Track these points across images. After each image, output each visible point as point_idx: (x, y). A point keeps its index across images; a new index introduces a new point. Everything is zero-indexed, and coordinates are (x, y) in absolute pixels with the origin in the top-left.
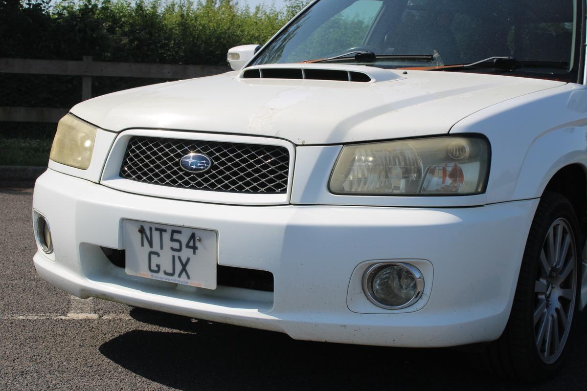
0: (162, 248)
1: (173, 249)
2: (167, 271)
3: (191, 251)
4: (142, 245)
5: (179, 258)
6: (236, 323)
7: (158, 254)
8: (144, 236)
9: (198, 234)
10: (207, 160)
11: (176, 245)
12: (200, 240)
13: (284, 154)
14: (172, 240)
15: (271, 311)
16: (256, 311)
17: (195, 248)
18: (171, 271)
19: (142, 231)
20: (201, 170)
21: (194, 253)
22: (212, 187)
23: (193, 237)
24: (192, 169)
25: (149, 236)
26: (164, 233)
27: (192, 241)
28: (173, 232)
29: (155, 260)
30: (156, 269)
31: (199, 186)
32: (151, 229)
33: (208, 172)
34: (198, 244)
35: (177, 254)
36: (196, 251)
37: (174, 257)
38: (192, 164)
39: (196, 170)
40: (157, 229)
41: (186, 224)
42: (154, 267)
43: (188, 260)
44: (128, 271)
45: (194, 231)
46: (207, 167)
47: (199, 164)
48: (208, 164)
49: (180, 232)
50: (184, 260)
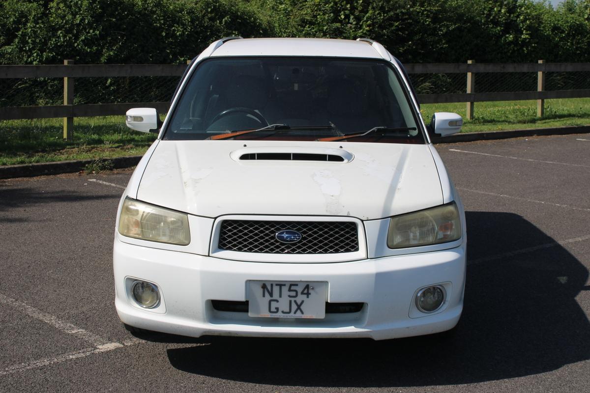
0: (280, 296)
1: (290, 296)
2: (285, 311)
3: (306, 296)
4: (264, 296)
5: (295, 302)
6: (338, 337)
7: (277, 301)
8: (266, 291)
9: (311, 285)
10: (299, 234)
11: (293, 294)
12: (313, 289)
13: (353, 226)
14: (290, 290)
15: (364, 325)
16: (353, 327)
17: (308, 294)
18: (288, 310)
19: (264, 287)
20: (295, 241)
21: (308, 297)
22: (304, 252)
23: (307, 287)
24: (288, 241)
25: (270, 290)
26: (283, 287)
27: (306, 290)
28: (291, 285)
29: (274, 305)
30: (276, 310)
31: (293, 252)
32: (272, 285)
33: (299, 242)
34: (310, 291)
35: (293, 299)
36: (310, 296)
37: (290, 302)
38: (287, 237)
39: (290, 241)
40: (277, 285)
41: (303, 280)
42: (273, 309)
43: (303, 302)
44: (251, 314)
45: (308, 283)
46: (299, 239)
47: (292, 237)
48: (300, 236)
49: (297, 285)
50: (299, 303)
